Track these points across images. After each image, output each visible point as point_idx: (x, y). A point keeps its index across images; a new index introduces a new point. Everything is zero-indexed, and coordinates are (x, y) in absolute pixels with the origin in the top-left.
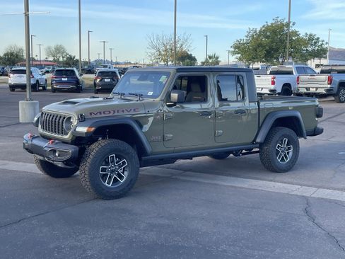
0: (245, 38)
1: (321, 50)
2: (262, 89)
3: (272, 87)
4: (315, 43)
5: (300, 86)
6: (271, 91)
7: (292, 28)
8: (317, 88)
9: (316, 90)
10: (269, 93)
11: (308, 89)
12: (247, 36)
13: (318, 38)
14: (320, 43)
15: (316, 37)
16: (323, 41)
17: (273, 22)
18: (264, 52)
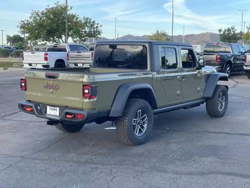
0: (29, 19)
1: (96, 31)
2: (37, 64)
3: (45, 62)
4: (92, 25)
5: (70, 61)
6: (44, 66)
7: (70, 12)
8: (83, 64)
9: (83, 65)
10: (42, 68)
11: (76, 64)
12: (31, 18)
13: (94, 22)
14: (96, 26)
15: (92, 21)
16: (98, 24)
17: (55, 6)
18: (45, 31)
